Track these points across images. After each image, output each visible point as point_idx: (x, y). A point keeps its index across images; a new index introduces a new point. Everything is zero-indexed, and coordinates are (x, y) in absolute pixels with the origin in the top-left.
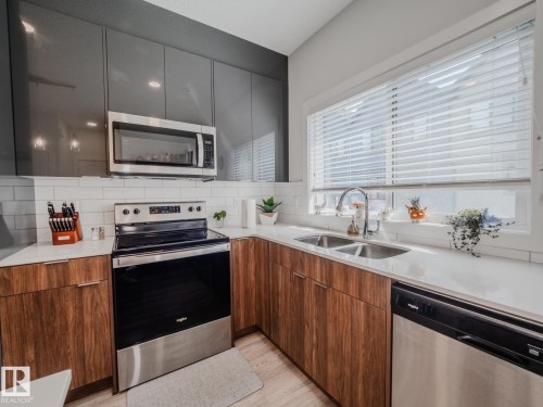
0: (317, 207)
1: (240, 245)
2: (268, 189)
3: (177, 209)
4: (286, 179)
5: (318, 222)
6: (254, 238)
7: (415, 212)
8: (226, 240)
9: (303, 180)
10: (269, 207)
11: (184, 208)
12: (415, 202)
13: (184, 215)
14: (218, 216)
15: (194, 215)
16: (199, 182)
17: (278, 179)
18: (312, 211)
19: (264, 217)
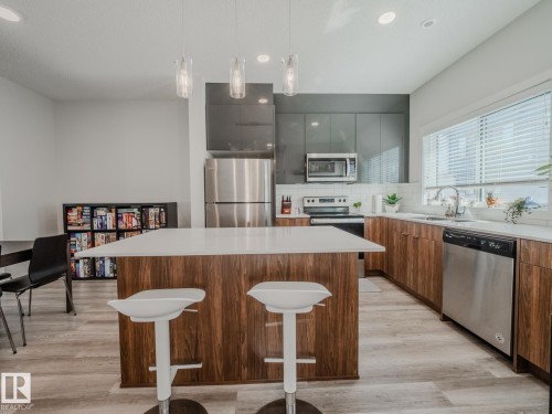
0: (428, 200)
1: (370, 221)
2: (393, 188)
3: (332, 200)
4: (407, 180)
5: (428, 210)
6: (380, 217)
7: (490, 200)
8: (362, 217)
9: (419, 181)
10: (392, 200)
11: (336, 199)
12: (490, 195)
13: (336, 204)
14: (356, 205)
15: (342, 204)
16: (345, 185)
17: (401, 181)
18: (425, 203)
19: (388, 207)
